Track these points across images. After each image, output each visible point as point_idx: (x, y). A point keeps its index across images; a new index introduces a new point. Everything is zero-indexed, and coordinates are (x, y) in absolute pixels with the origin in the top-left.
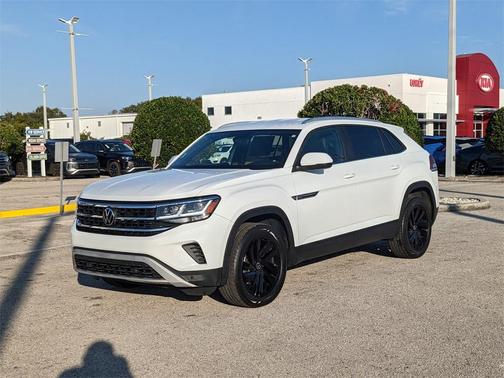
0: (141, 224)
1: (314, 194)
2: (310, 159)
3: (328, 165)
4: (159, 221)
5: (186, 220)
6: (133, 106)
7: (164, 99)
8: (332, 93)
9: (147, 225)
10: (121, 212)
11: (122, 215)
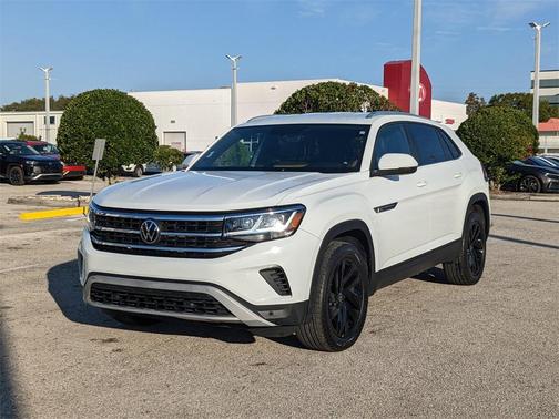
0: (201, 242)
1: (393, 206)
2: (389, 161)
3: (413, 170)
4: (227, 238)
5: (261, 237)
6: (16, 104)
7: (100, 91)
8: (318, 91)
9: (211, 243)
10: (168, 226)
11: (171, 230)
